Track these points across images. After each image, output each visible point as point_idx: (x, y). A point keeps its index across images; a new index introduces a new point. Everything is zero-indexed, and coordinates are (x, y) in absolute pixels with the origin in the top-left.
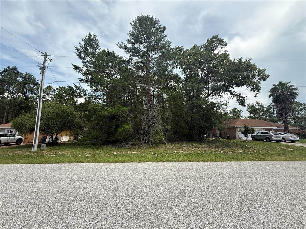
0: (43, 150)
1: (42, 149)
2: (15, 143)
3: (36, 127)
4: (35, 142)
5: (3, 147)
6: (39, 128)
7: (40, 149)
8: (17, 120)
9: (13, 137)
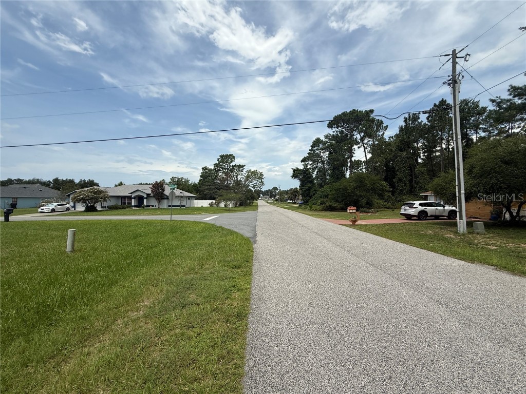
0: (478, 234)
1: (476, 231)
2: (447, 217)
3: (457, 190)
4: (461, 218)
5: (417, 221)
6: (463, 192)
7: (472, 231)
8: (436, 180)
9: (442, 208)
